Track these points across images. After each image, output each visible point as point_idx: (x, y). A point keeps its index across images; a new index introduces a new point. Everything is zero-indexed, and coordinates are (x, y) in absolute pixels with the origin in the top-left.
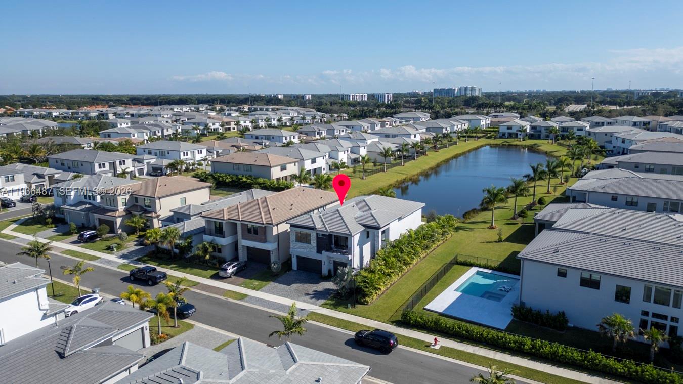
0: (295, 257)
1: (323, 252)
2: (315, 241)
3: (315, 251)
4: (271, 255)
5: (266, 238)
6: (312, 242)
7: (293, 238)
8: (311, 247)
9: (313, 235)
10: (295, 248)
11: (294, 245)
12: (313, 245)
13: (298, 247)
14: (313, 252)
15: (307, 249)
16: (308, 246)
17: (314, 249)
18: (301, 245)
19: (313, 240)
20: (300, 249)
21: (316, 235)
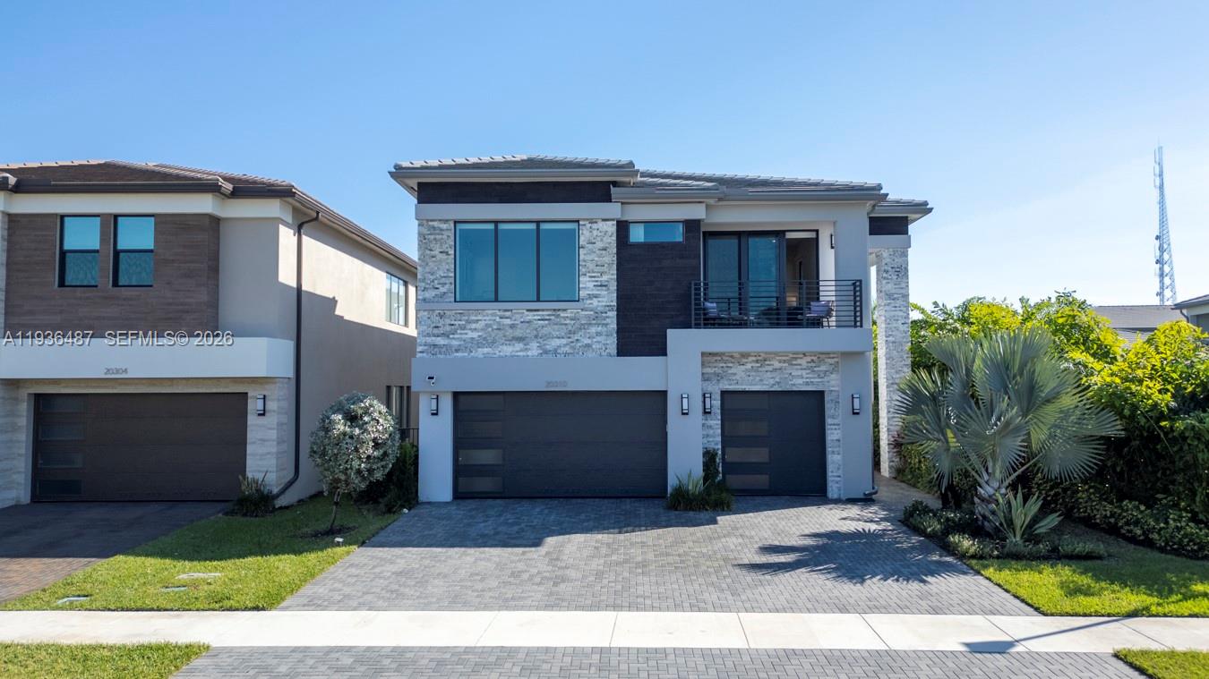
0: (447, 405)
1: (676, 338)
2: (611, 276)
3: (612, 343)
4: (252, 419)
5: (215, 303)
6: (587, 284)
7: (436, 282)
8: (572, 320)
9: (595, 233)
10: (451, 346)
11: (442, 322)
12: (589, 302)
13: (472, 334)
14: (588, 346)
15: (549, 337)
16: (553, 317)
17: (600, 328)
18: (501, 318)
19: (591, 266)
20: (493, 342)
21: (611, 228)
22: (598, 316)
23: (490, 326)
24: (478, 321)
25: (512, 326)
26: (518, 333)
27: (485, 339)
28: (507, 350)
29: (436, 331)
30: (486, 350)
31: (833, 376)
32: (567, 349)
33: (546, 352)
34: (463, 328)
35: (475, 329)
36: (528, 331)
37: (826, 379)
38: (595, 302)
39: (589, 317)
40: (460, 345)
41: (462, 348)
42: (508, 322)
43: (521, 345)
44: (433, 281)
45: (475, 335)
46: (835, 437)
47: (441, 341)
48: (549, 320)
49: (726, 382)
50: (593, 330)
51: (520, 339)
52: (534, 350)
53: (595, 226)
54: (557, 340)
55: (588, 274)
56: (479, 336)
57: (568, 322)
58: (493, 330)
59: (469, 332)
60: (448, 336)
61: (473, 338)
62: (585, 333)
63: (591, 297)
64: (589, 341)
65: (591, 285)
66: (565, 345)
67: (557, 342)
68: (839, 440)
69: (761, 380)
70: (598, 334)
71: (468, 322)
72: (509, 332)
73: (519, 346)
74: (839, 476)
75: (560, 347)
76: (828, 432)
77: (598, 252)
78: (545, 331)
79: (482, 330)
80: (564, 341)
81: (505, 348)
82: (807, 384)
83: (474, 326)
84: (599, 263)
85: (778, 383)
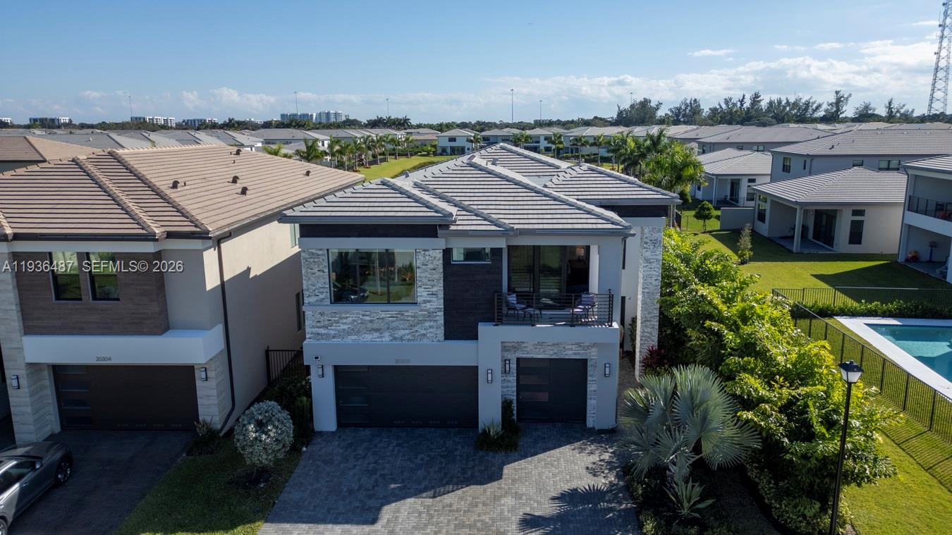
0: (330, 373)
1: (484, 329)
2: (439, 288)
3: (441, 332)
4: (199, 383)
6: (421, 293)
7: (317, 291)
8: (412, 317)
9: (427, 258)
10: (329, 335)
11: (322, 318)
12: (424, 305)
13: (343, 327)
14: (424, 335)
15: (397, 328)
16: (399, 316)
17: (432, 323)
18: (363, 316)
19: (425, 281)
20: (358, 332)
21: (439, 254)
22: (430, 315)
23: (356, 321)
24: (347, 318)
25: (371, 321)
26: (375, 326)
27: (353, 330)
28: (368, 337)
29: (318, 324)
30: (353, 337)
31: (593, 349)
32: (409, 337)
33: (395, 339)
34: (337, 322)
35: (346, 323)
36: (382, 325)
37: (588, 351)
38: (428, 305)
39: (424, 315)
40: (335, 334)
41: (337, 335)
42: (368, 318)
43: (378, 334)
44: (314, 291)
45: (346, 327)
46: (593, 389)
47: (322, 331)
48: (397, 317)
49: (520, 352)
50: (427, 324)
51: (377, 330)
52: (387, 337)
53: (427, 253)
54: (402, 331)
55: (423, 287)
56: (349, 328)
57: (410, 319)
58: (358, 324)
59: (342, 325)
60: (327, 328)
61: (344, 329)
62: (422, 327)
63: (425, 302)
64: (424, 332)
65: (425, 294)
66: (408, 334)
67: (403, 332)
68: (595, 391)
69: (544, 351)
70: (431, 327)
71: (341, 318)
72: (369, 325)
73: (376, 334)
74: (594, 414)
75: (404, 335)
76: (588, 385)
77: (429, 271)
78: (394, 324)
79: (350, 323)
80: (407, 331)
81: (367, 336)
82: (575, 354)
83: (344, 321)
84: (430, 279)
85: (556, 353)
